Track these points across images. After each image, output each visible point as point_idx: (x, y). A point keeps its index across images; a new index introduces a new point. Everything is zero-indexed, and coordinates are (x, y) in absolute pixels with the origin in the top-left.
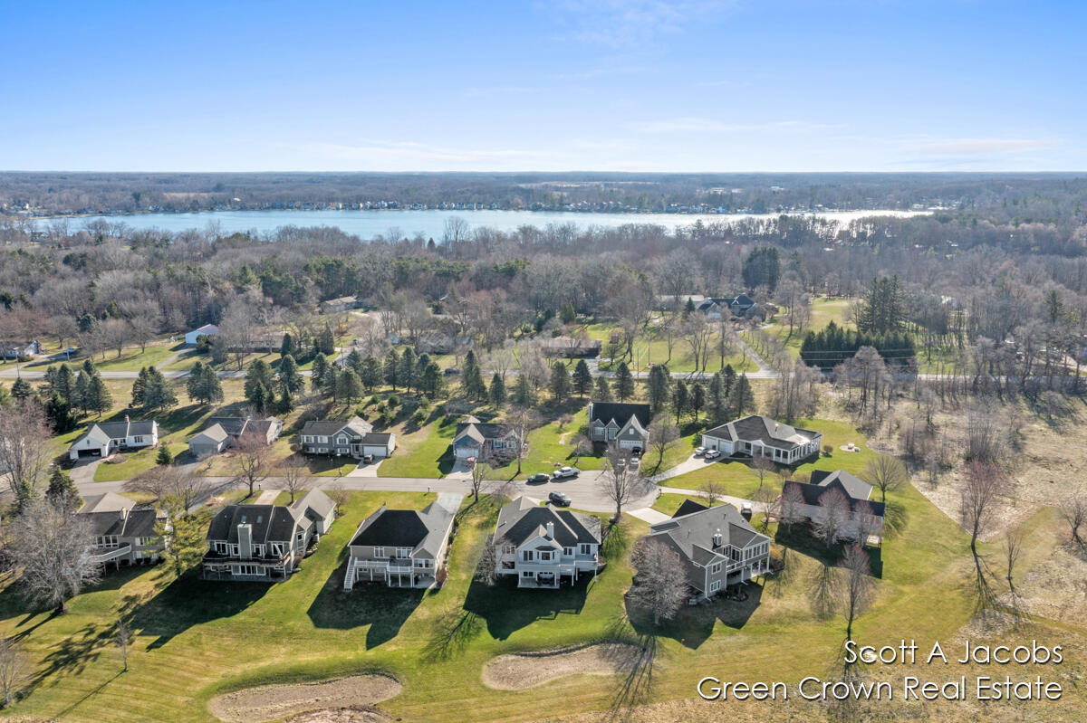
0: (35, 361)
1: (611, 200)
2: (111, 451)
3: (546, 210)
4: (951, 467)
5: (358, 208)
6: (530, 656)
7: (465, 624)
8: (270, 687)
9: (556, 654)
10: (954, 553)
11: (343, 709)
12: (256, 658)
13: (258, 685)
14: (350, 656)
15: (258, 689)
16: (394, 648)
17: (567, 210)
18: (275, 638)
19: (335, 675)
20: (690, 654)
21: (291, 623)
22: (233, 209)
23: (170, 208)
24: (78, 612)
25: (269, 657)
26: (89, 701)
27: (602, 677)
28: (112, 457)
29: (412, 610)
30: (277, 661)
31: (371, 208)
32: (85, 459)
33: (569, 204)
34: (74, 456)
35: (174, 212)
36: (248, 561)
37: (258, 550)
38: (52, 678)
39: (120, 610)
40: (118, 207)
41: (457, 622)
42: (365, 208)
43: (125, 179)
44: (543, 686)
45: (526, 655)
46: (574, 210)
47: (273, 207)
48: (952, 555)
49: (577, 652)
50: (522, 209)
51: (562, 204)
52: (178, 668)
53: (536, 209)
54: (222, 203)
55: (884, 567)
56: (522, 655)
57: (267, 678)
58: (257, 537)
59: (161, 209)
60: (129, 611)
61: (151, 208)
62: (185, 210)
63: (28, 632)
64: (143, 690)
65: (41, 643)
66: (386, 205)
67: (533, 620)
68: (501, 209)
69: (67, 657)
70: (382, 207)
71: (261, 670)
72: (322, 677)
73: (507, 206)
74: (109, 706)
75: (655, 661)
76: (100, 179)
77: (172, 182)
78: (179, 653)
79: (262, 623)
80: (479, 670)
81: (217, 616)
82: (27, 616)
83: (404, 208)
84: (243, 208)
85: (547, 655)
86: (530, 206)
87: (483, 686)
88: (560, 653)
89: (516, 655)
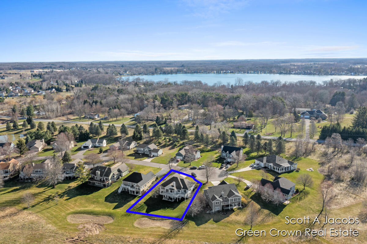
0: (97, 120)
1: (309, 70)
2: (91, 147)
3: (285, 74)
4: (343, 181)
5: (221, 73)
6: (152, 219)
7: (141, 207)
8: (84, 215)
9: (159, 220)
10: (313, 211)
11: (96, 224)
12: (86, 207)
13: (82, 214)
14: (107, 210)
15: (81, 215)
16: (119, 210)
17: (292, 74)
18: (94, 203)
19: (100, 215)
20: (195, 228)
21: (99, 199)
22: (183, 73)
23: (165, 73)
24: (57, 188)
25: (89, 207)
26: (44, 210)
27: (165, 229)
28: (91, 148)
29: (130, 201)
30: (90, 208)
31: (225, 73)
32: (85, 149)
33: (293, 72)
34: (82, 147)
35: (165, 74)
36: (98, 181)
37: (101, 178)
38: (41, 204)
39: (66, 189)
40: (150, 72)
41: (140, 206)
42: (223, 73)
43: (158, 63)
44: (147, 228)
45: (151, 219)
46: (294, 74)
47: (195, 73)
48: (311, 212)
49: (165, 221)
50: (276, 73)
51: (290, 72)
52: (68, 206)
53: (281, 73)
54: (180, 71)
55: (282, 212)
56: (150, 219)
57: (85, 212)
58: (101, 175)
59: (162, 73)
60: (67, 190)
61: (159, 73)
62: (169, 73)
63: (44, 192)
64: (57, 210)
65: (45, 195)
66: (230, 72)
67: (160, 209)
68: (268, 73)
69: (48, 199)
70: (228, 72)
71: (85, 210)
72: (97, 215)
73: (271, 72)
74: (48, 212)
75: (183, 227)
76: (152, 63)
77: (171, 64)
78: (71, 202)
79: (93, 198)
80: (135, 220)
81: (84, 194)
82: (47, 187)
83: (235, 73)
84: (186, 73)
85: (156, 220)
86: (279, 72)
87: (133, 225)
88: (160, 220)
89: (148, 218)
